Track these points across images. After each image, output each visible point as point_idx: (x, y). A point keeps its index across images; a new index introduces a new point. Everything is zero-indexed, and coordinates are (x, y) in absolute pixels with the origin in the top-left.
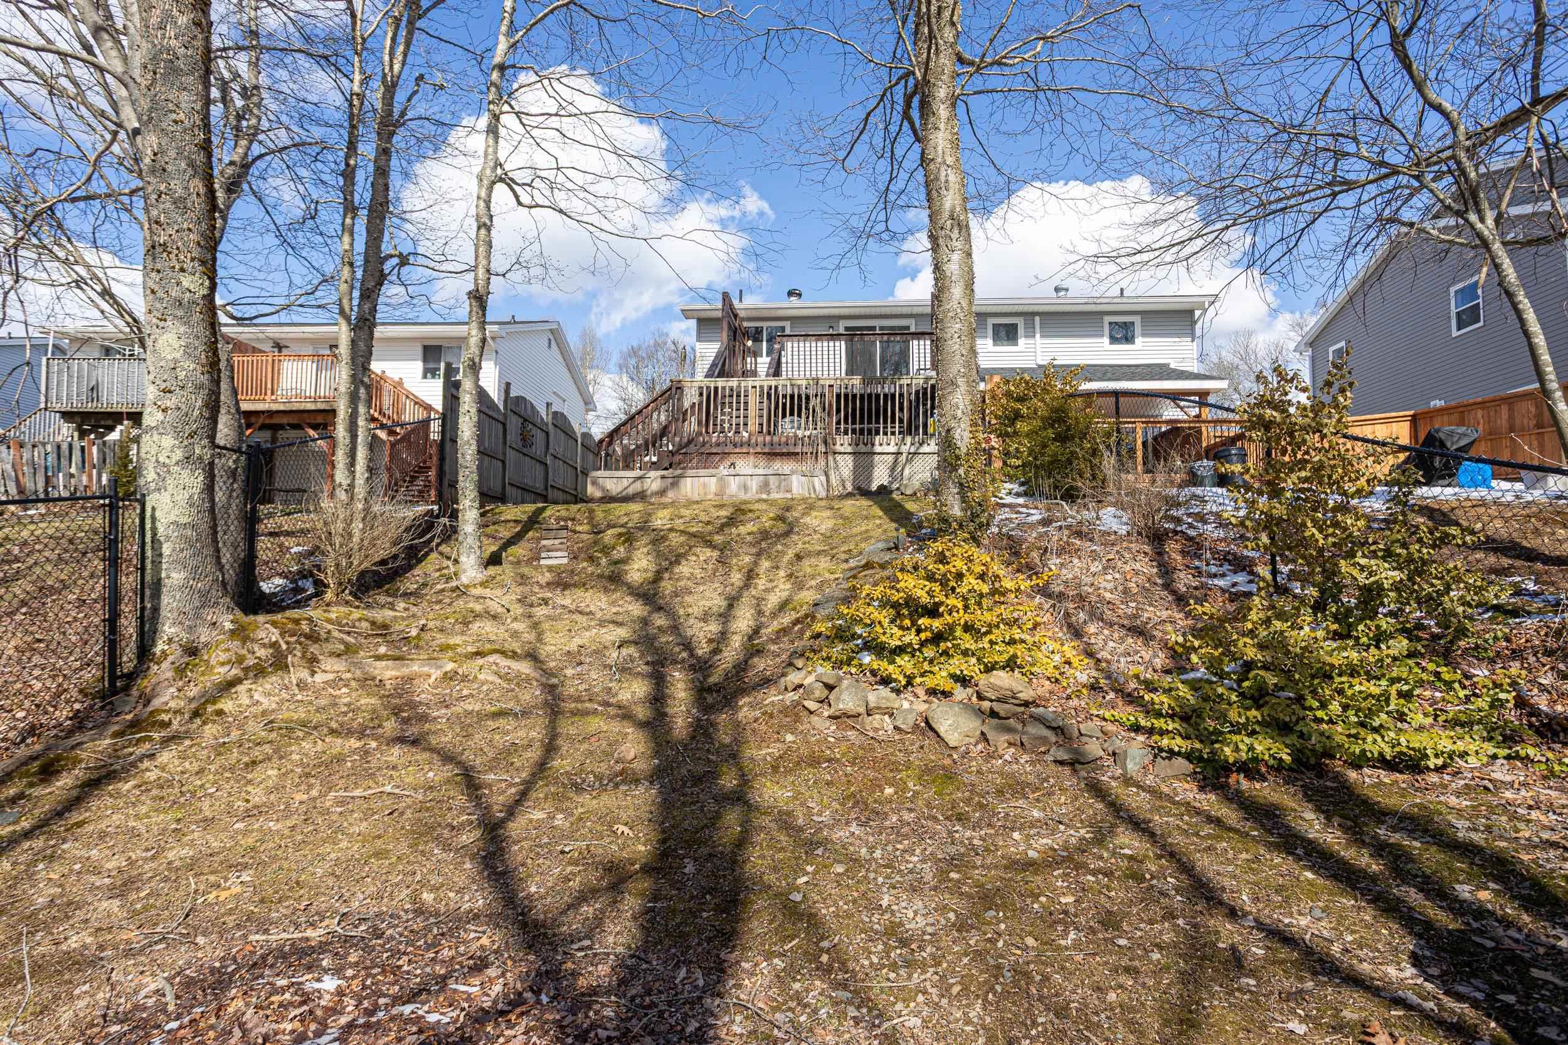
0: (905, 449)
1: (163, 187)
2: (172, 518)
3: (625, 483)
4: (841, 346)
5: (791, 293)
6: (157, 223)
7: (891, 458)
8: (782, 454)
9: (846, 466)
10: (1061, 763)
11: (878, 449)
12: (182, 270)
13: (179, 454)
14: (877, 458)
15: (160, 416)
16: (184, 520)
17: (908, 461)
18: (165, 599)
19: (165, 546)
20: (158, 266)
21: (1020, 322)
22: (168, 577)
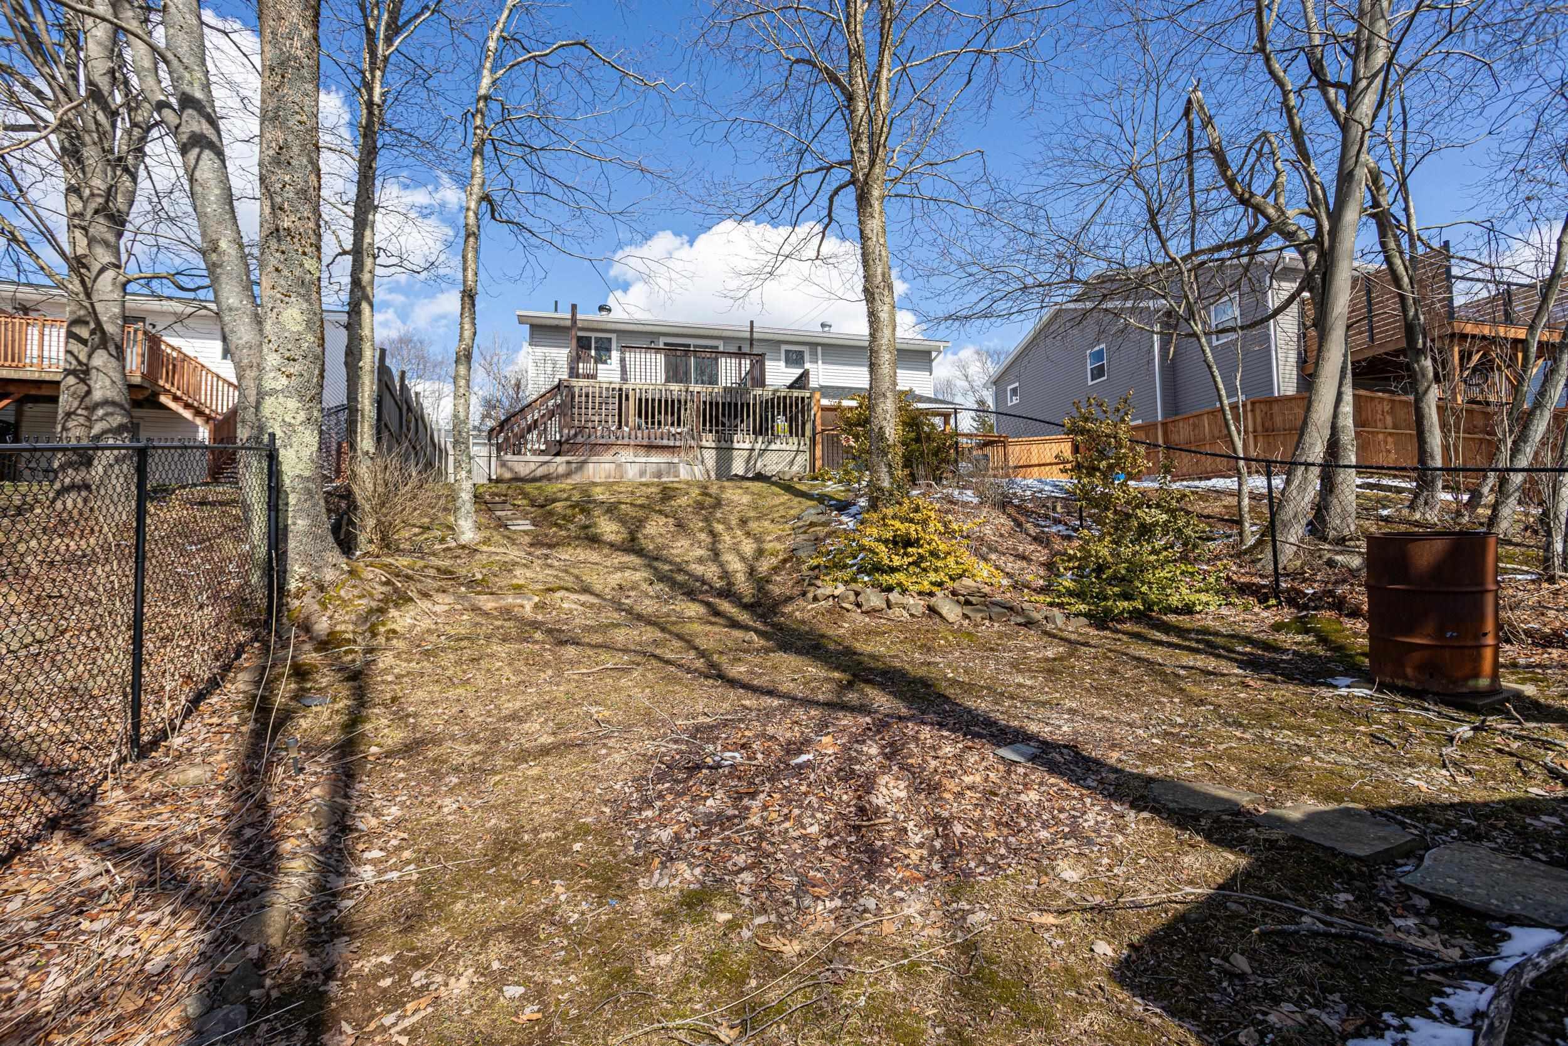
0: (758, 446)
1: (287, 178)
2: (297, 472)
3: (533, 466)
4: (661, 358)
5: (602, 308)
6: (281, 209)
7: (746, 453)
8: (657, 447)
9: (710, 457)
10: (1019, 625)
11: (736, 445)
12: (304, 253)
13: (302, 416)
14: (735, 453)
15: (284, 381)
16: (307, 474)
17: (760, 455)
18: (292, 544)
19: (291, 496)
20: (284, 248)
21: (806, 349)
22: (294, 524)
